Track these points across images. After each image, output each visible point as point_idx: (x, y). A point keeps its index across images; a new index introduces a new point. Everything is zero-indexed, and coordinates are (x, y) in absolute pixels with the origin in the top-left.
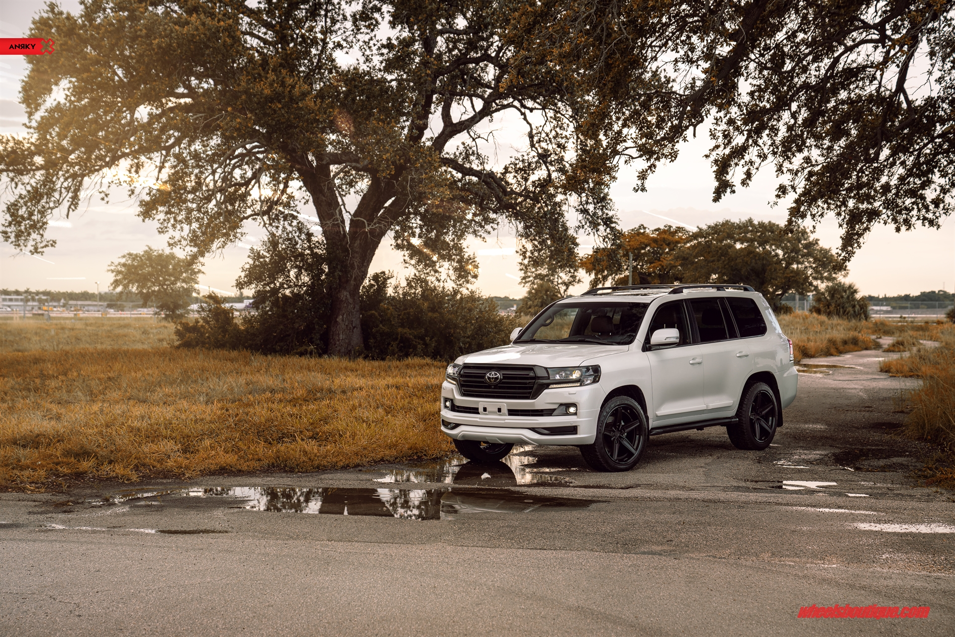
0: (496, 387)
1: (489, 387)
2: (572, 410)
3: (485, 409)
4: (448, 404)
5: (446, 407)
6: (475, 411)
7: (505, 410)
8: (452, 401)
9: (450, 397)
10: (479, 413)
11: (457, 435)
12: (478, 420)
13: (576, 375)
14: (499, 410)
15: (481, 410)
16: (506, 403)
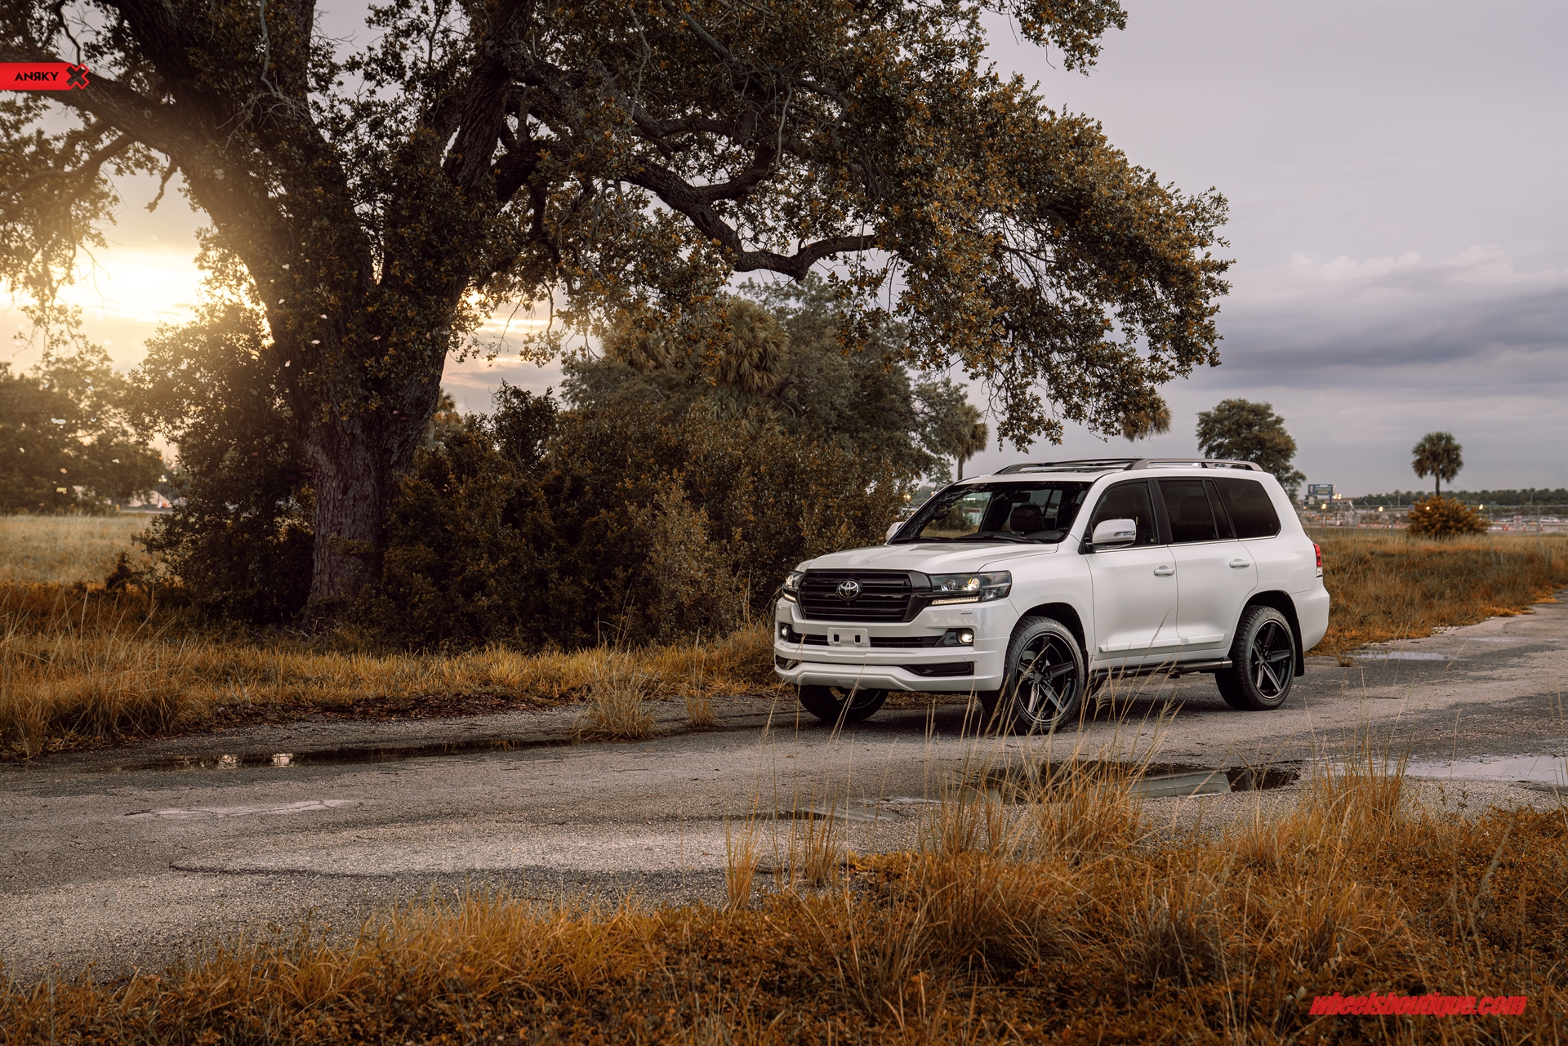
0: (853, 604)
1: (843, 604)
2: (966, 638)
3: (836, 638)
4: (784, 632)
5: (781, 636)
6: (821, 640)
7: (865, 639)
8: (790, 627)
9: (788, 621)
10: (827, 644)
11: (795, 678)
12: (826, 654)
13: (972, 586)
14: (858, 639)
15: (830, 639)
16: (866, 628)
